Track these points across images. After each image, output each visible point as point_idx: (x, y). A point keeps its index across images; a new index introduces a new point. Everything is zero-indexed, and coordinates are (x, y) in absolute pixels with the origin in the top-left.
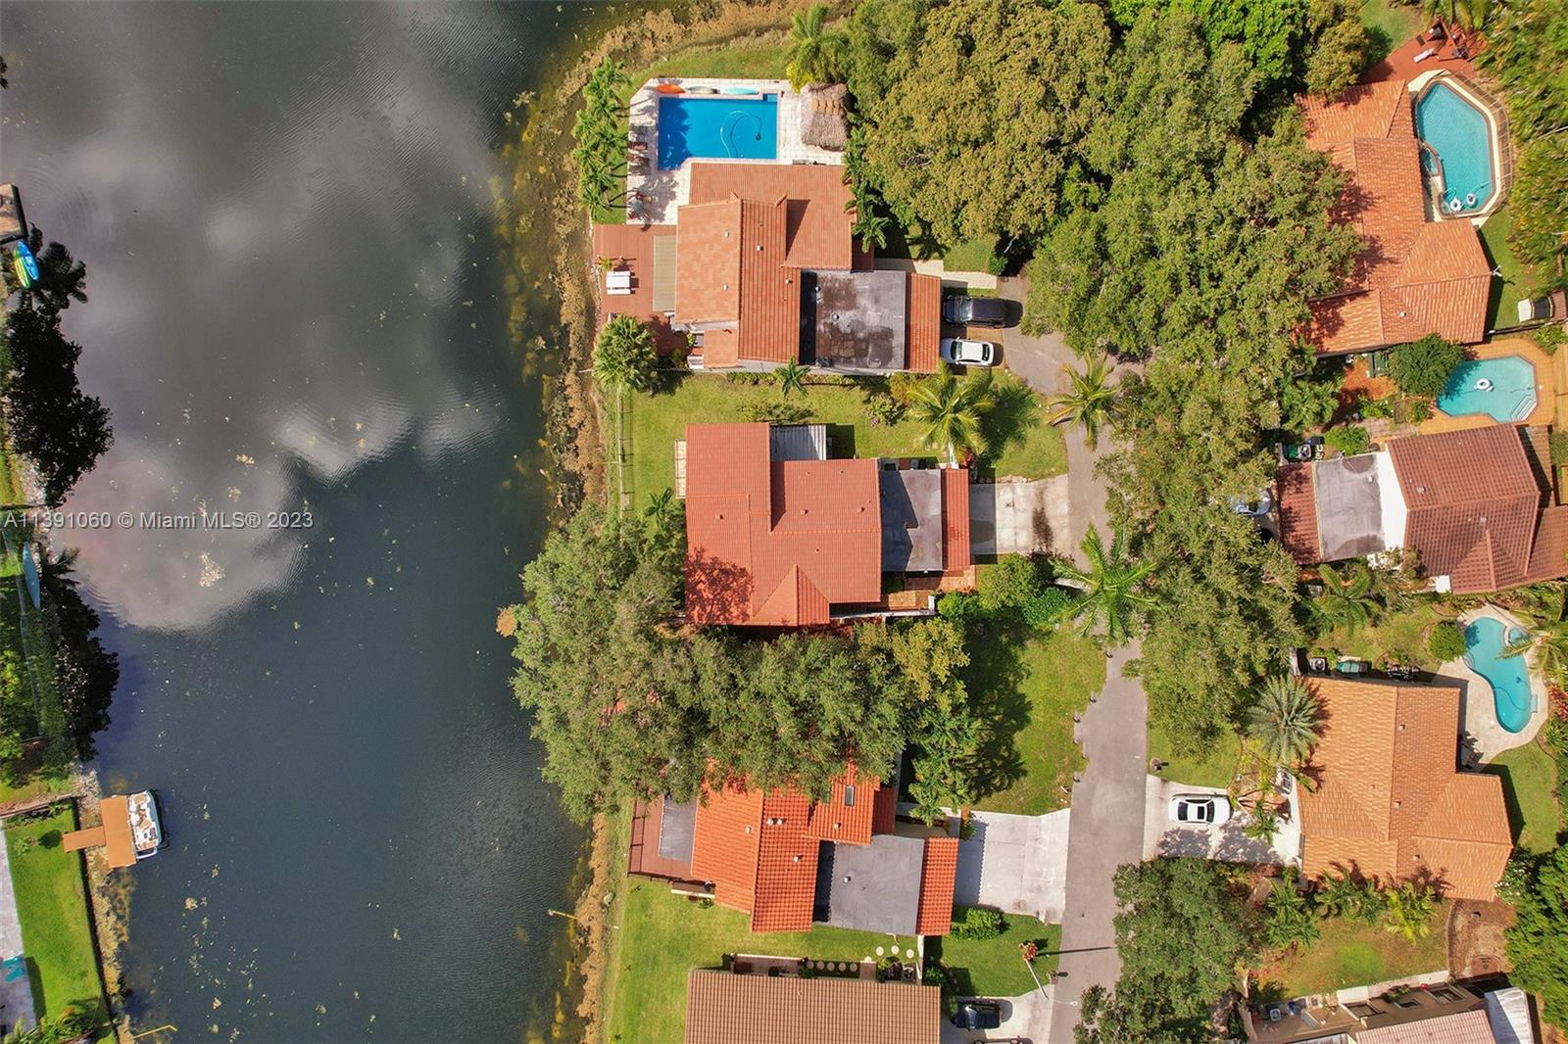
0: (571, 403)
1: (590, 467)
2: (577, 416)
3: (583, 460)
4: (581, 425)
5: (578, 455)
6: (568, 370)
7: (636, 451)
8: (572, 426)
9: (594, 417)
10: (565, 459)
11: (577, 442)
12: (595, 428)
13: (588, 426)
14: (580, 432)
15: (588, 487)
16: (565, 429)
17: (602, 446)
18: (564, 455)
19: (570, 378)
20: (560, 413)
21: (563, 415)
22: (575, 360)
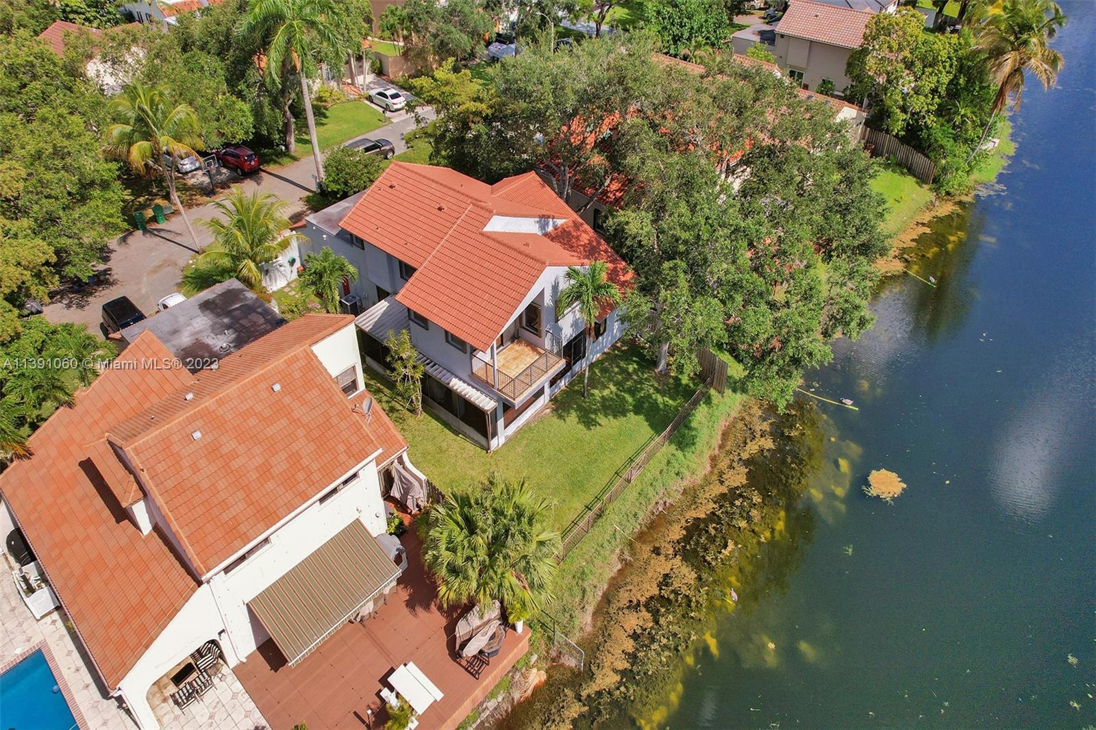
0: (629, 645)
1: (657, 551)
2: (633, 621)
3: (661, 566)
4: (634, 607)
5: (666, 576)
6: (599, 693)
7: (579, 506)
8: (648, 616)
9: (607, 599)
10: (689, 586)
11: (655, 591)
12: (616, 584)
13: (624, 597)
14: (643, 600)
15: (676, 533)
16: (662, 621)
17: (622, 560)
18: (684, 591)
19: (606, 679)
20: (655, 646)
21: (653, 640)
22: (578, 698)
